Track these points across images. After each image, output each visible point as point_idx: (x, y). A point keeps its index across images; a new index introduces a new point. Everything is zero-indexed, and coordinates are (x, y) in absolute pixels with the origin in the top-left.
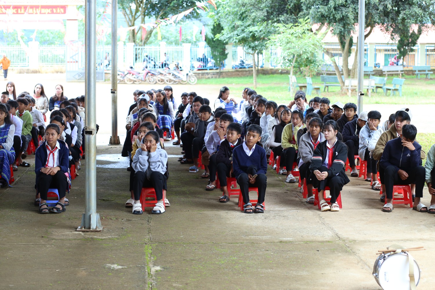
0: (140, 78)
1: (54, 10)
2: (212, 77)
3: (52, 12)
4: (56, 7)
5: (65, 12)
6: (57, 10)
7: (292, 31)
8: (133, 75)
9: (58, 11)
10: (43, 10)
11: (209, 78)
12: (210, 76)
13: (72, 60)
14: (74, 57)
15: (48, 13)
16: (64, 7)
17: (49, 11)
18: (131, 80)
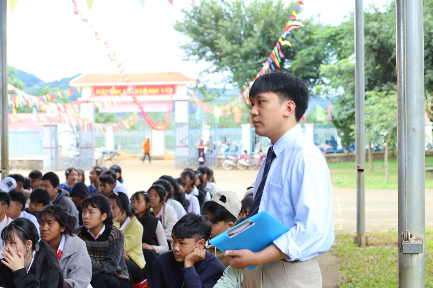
0: (253, 163)
1: (162, 90)
2: (340, 162)
3: (160, 93)
4: (164, 87)
5: (174, 92)
6: (165, 90)
7: (386, 100)
8: (246, 159)
9: (167, 91)
10: (151, 91)
11: (336, 162)
12: (337, 160)
13: (181, 144)
14: (184, 142)
15: (156, 94)
16: (173, 87)
17: (156, 91)
18: (244, 166)
